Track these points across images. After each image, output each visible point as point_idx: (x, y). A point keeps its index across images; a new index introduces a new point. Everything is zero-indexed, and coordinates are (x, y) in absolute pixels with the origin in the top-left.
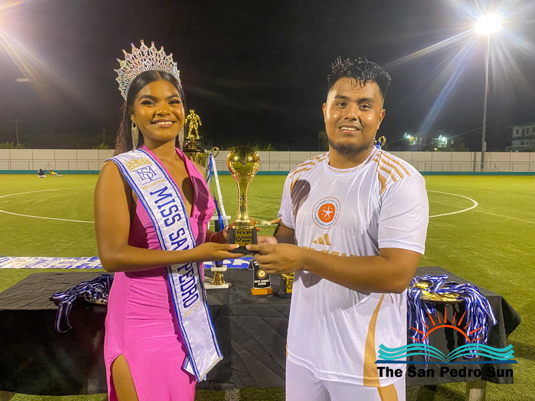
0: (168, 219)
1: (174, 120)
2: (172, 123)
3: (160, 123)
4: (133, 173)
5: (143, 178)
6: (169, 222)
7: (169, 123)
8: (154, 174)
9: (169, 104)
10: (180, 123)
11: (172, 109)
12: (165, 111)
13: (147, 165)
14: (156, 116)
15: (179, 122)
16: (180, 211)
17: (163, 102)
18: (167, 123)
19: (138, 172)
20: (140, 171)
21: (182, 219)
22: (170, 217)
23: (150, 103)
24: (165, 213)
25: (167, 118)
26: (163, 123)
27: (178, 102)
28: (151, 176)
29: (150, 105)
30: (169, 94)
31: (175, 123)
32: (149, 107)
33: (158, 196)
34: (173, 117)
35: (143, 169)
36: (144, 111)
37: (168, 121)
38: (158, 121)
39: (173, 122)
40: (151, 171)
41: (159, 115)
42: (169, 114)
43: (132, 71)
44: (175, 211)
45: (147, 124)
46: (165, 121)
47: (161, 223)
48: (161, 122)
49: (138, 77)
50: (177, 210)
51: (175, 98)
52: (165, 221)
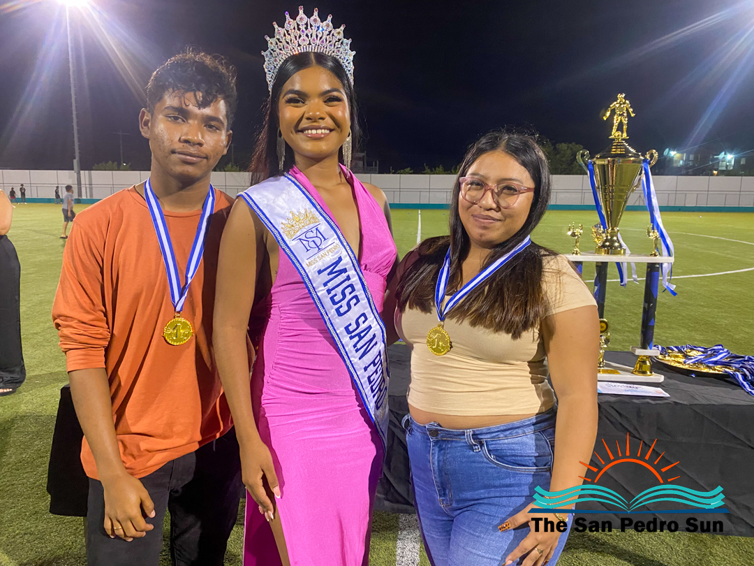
0: (341, 306)
1: (332, 128)
2: (328, 132)
3: (310, 131)
4: (294, 243)
5: (309, 248)
6: (342, 310)
7: (323, 131)
8: (323, 240)
9: (325, 102)
10: (341, 131)
11: (328, 109)
12: (318, 113)
13: (312, 225)
14: (304, 121)
15: (339, 130)
16: (358, 291)
17: (316, 100)
18: (319, 131)
19: (300, 239)
20: (304, 238)
21: (361, 302)
22: (344, 303)
23: (297, 101)
24: (337, 299)
25: (322, 123)
26: (314, 132)
27: (339, 99)
28: (318, 243)
29: (299, 104)
30: (327, 87)
31: (333, 133)
32: (297, 107)
33: (328, 274)
34: (328, 122)
35: (307, 232)
36: (289, 113)
37: (321, 129)
38: (307, 129)
39: (331, 130)
40: (319, 235)
41: (308, 119)
42: (323, 119)
43: (280, 53)
44: (350, 293)
45: (292, 133)
46: (316, 129)
47: (332, 313)
48: (311, 129)
49: (286, 61)
50: (353, 290)
51: (335, 94)
52: (337, 310)
